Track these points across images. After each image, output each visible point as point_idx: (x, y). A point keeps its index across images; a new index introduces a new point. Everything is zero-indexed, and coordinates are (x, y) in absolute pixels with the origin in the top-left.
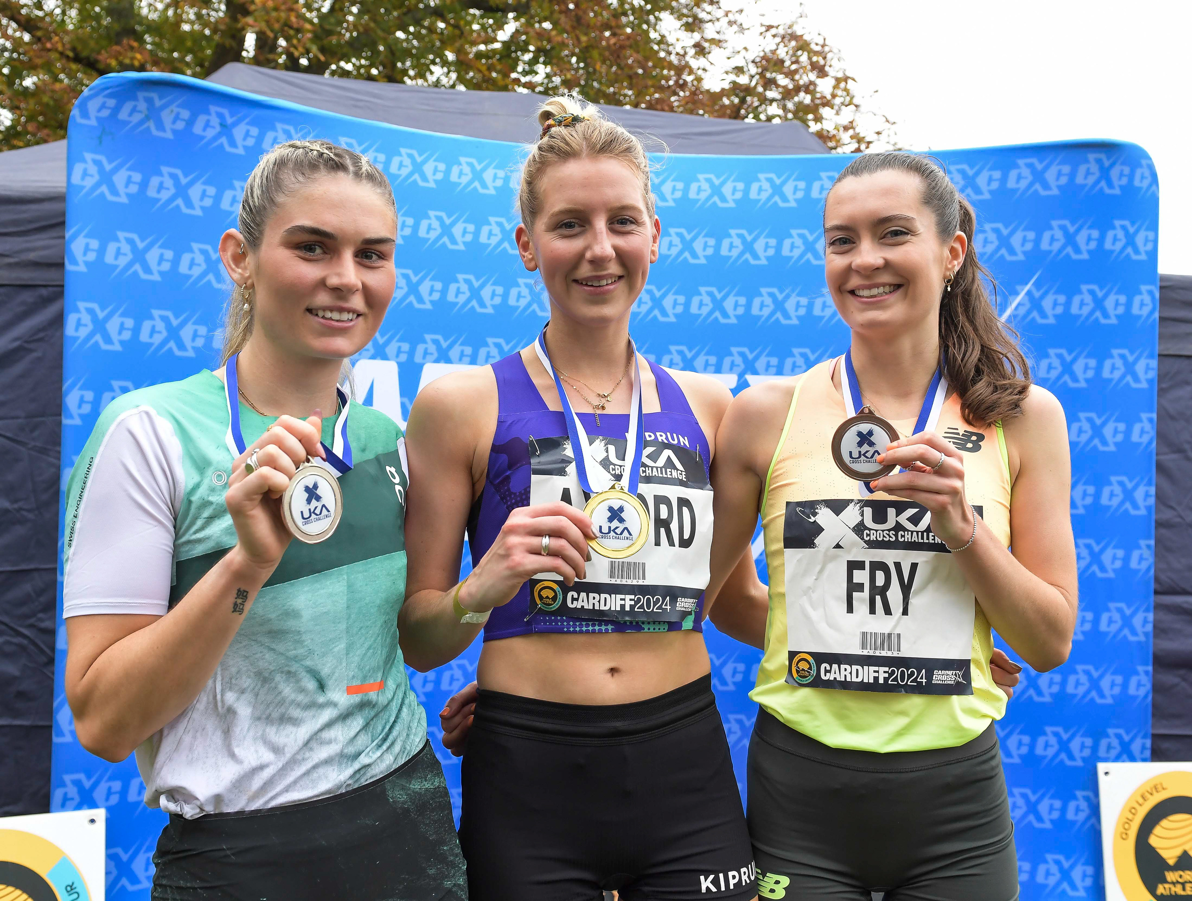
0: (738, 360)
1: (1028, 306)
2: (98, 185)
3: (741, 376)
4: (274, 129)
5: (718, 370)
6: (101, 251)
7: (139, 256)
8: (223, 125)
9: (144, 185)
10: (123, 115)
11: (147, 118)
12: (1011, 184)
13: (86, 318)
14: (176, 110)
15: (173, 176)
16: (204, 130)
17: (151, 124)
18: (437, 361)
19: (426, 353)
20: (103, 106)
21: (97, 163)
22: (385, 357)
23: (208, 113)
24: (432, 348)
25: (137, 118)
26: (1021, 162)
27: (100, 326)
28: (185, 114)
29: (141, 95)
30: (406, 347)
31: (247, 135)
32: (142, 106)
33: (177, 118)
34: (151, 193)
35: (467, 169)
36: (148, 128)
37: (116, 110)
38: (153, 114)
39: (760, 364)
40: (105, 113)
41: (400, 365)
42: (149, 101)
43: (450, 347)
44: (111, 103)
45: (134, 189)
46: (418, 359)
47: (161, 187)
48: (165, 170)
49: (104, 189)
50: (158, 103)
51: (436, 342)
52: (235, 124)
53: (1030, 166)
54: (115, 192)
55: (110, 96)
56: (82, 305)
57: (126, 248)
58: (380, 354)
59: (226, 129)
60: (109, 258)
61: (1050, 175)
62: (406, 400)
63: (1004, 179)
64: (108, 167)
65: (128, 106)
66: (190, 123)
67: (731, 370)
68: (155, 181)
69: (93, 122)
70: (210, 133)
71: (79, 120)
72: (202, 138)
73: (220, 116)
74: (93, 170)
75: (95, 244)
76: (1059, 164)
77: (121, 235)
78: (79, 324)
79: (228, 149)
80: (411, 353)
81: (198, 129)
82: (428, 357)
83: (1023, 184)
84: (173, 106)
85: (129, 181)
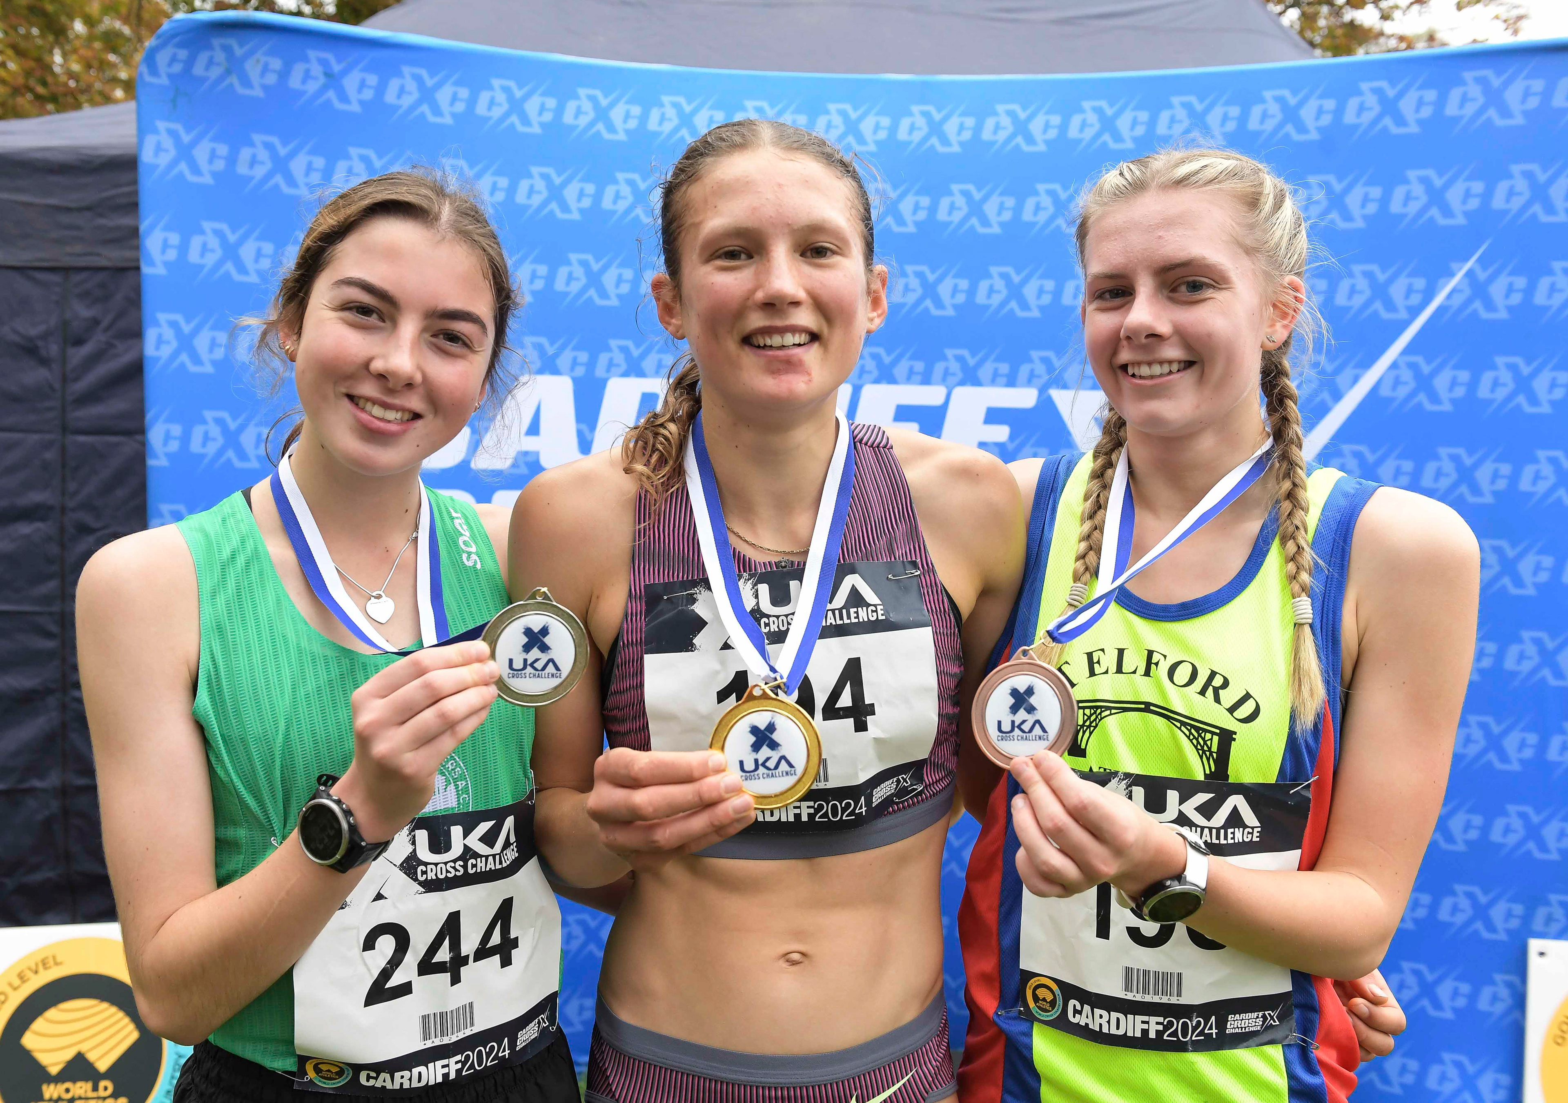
0: (1041, 369)
1: (1468, 292)
2: (174, 163)
3: (1043, 390)
4: (400, 74)
5: (1011, 382)
6: (184, 248)
7: (231, 252)
8: (328, 75)
9: (232, 160)
10: (198, 70)
11: (228, 72)
12: (1451, 109)
13: (168, 334)
14: (263, 59)
15: (268, 146)
16: (304, 81)
17: (234, 80)
18: (625, 374)
19: (611, 365)
20: (173, 60)
21: (172, 133)
22: (555, 371)
23: (306, 59)
24: (619, 358)
25: (215, 73)
26: (1468, 76)
27: (186, 343)
28: (276, 64)
29: (216, 42)
30: (583, 357)
31: (363, 85)
32: (220, 56)
33: (265, 70)
34: (242, 169)
35: (671, 112)
36: (231, 85)
37: (190, 63)
38: (235, 66)
39: (1071, 375)
40: (177, 68)
41: (575, 380)
42: (227, 49)
43: (643, 356)
44: (183, 54)
45: (220, 165)
46: (600, 372)
47: (253, 162)
48: (257, 138)
49: (183, 167)
50: (239, 52)
51: (624, 350)
52: (345, 72)
53: (1482, 81)
54: (195, 169)
55: (180, 45)
56: (163, 317)
57: (214, 242)
58: (549, 367)
59: (332, 79)
60: (194, 257)
61: (1513, 95)
62: (584, 427)
63: (1441, 103)
64: (186, 138)
65: (203, 58)
66: (284, 75)
67: (1029, 383)
68: (245, 154)
69: (164, 81)
70: (312, 87)
71: (148, 78)
72: (302, 93)
73: (323, 62)
74: (168, 143)
76: (1527, 77)
77: (207, 226)
78: (160, 341)
79: (338, 105)
80: (591, 365)
81: (295, 82)
82: (613, 369)
83: (1470, 109)
84: (258, 55)
85: (213, 156)
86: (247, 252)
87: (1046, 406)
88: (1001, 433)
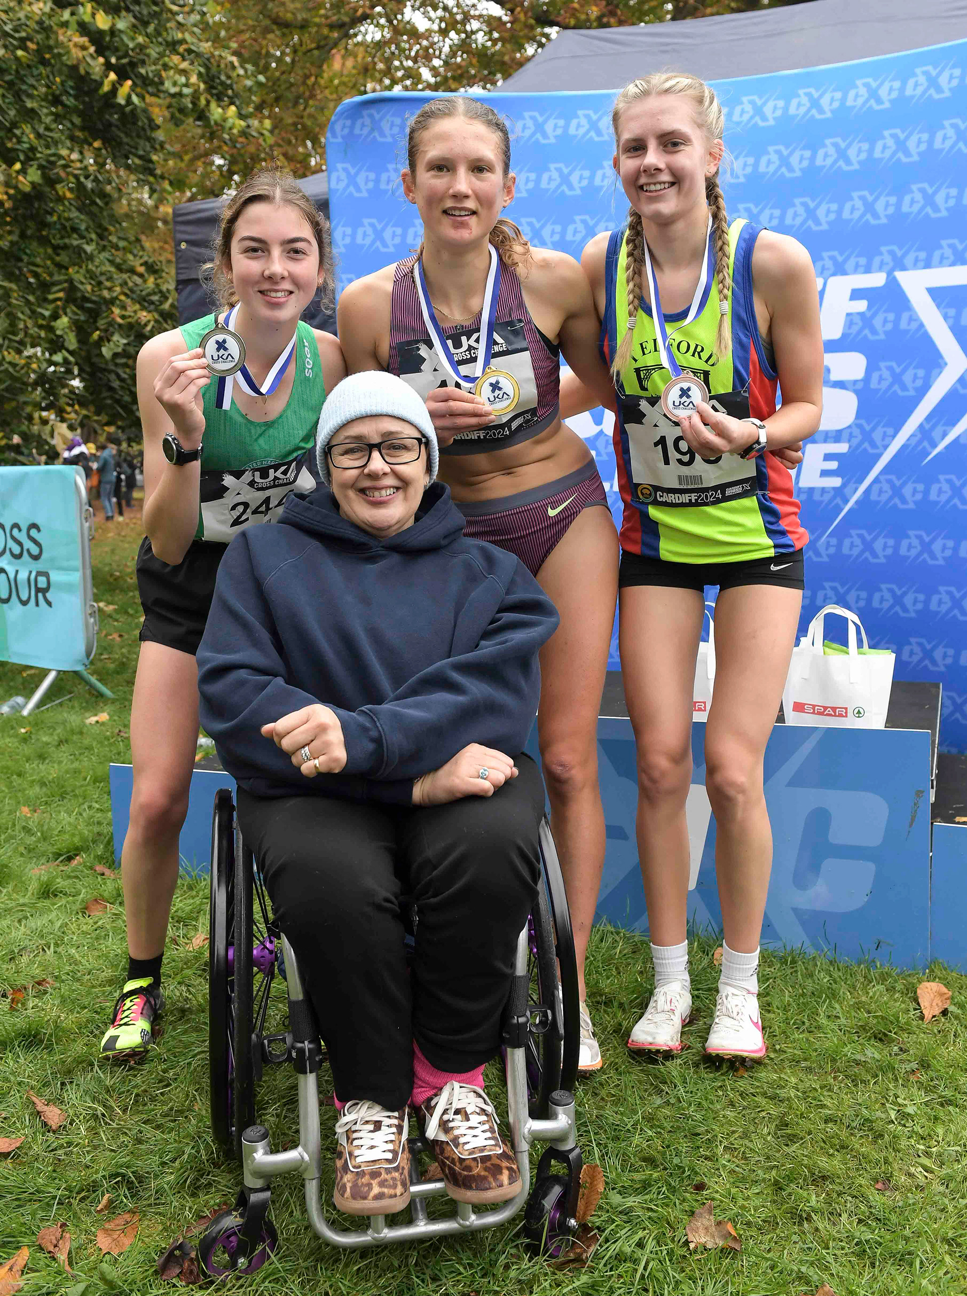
0: (887, 258)
2: (347, 187)
3: (890, 274)
5: (867, 270)
6: (353, 236)
7: (379, 235)
9: (377, 181)
10: (357, 131)
11: (372, 130)
14: (391, 119)
17: (376, 134)
20: (344, 127)
21: (345, 170)
25: (366, 131)
29: (365, 113)
32: (367, 121)
36: (374, 137)
37: (352, 127)
38: (376, 126)
39: (909, 260)
40: (346, 131)
42: (371, 116)
44: (348, 123)
45: (371, 185)
49: (351, 188)
50: (377, 116)
54: (358, 190)
55: (347, 118)
57: (369, 231)
60: (359, 240)
64: (352, 172)
65: (359, 123)
67: (880, 269)
68: (384, 176)
69: (340, 140)
71: (332, 140)
74: (343, 176)
75: (349, 231)
77: (365, 221)
84: (388, 117)
85: (367, 180)
86: (387, 235)
87: (893, 286)
88: (861, 306)
